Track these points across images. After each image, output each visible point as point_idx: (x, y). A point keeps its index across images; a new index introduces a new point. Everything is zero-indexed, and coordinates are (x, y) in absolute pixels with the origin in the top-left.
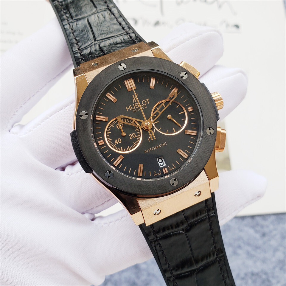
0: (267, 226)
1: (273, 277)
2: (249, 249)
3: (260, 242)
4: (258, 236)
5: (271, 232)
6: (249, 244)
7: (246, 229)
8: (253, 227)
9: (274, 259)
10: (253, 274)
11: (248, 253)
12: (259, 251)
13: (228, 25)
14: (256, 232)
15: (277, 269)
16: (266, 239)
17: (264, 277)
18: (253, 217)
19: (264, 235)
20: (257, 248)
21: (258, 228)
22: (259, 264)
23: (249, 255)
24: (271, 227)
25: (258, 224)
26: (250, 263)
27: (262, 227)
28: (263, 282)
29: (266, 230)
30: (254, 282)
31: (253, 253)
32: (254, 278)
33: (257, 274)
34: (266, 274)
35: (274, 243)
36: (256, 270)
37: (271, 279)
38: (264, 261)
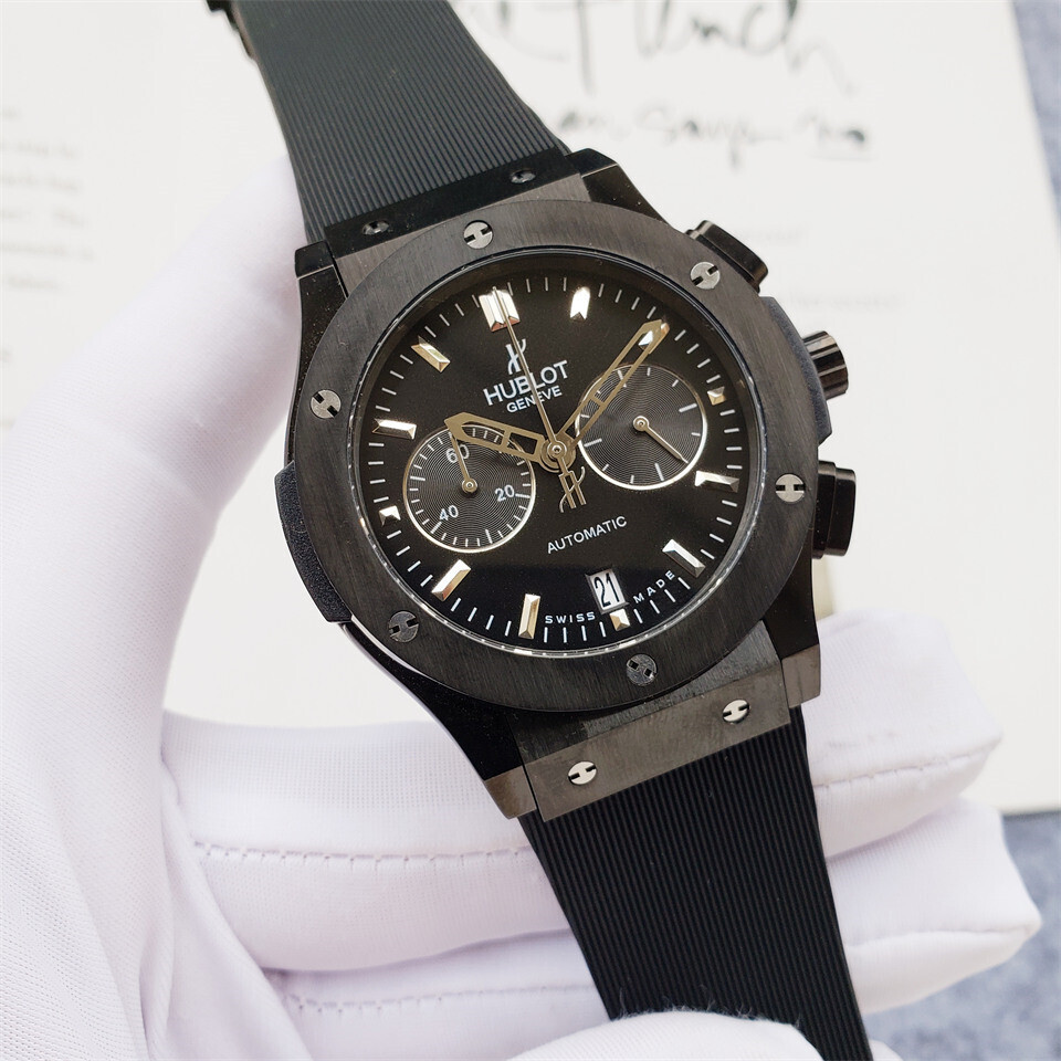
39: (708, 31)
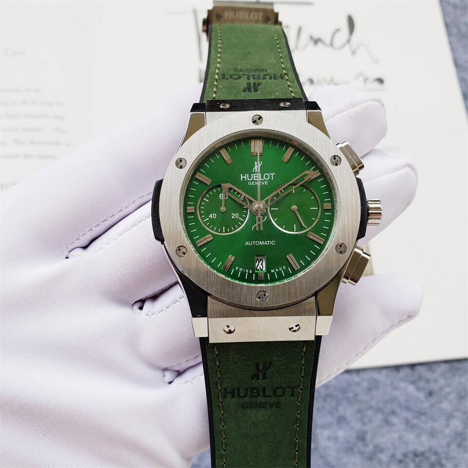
0: (436, 381)
1: (448, 458)
2: (409, 416)
3: (426, 405)
4: (421, 396)
5: (441, 389)
6: (408, 408)
7: (403, 385)
8: (413, 382)
9: (447, 431)
10: (416, 455)
11: (407, 422)
12: (423, 418)
14: (419, 389)
15: (453, 447)
16: (434, 399)
17: (433, 458)
18: (412, 366)
19: (430, 394)
20: (421, 413)
21: (421, 384)
22: (424, 438)
23: (410, 426)
24: (442, 382)
25: (420, 378)
26: (410, 436)
27: (428, 381)
28: (433, 465)
29: (434, 386)
31: (415, 421)
32: (417, 460)
34: (436, 453)
35: (446, 405)
36: (421, 449)
37: (444, 462)
38: (432, 434)
39: (316, 41)
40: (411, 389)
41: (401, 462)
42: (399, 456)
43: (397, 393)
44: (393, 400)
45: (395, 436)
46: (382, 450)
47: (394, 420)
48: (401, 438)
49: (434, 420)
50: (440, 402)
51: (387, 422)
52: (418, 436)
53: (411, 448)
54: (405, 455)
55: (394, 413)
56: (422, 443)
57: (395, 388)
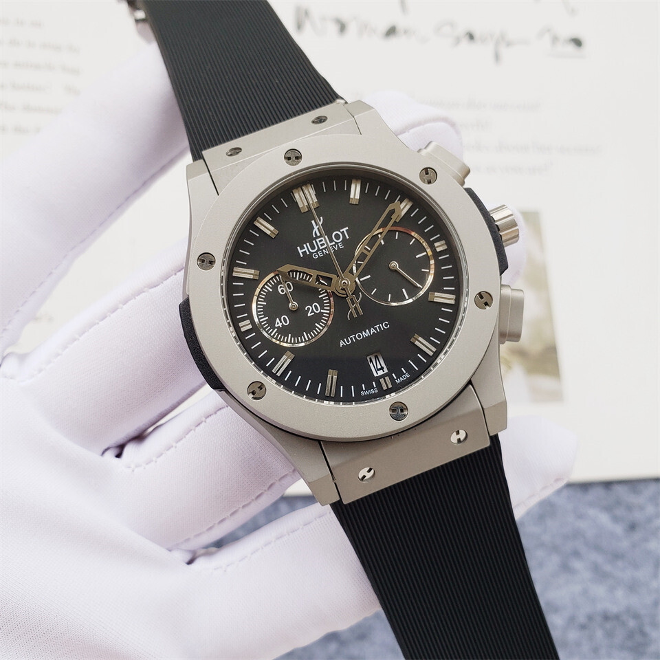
0: (642, 508)
2: (599, 558)
3: (625, 544)
4: (619, 529)
5: (649, 520)
6: (597, 548)
7: (592, 512)
8: (608, 509)
9: (655, 584)
10: (606, 617)
11: (596, 569)
12: (620, 563)
13: (555, 39)
14: (616, 519)
16: (637, 536)
17: (632, 623)
18: (608, 485)
19: (632, 527)
20: (617, 556)
21: (620, 512)
22: (620, 593)
23: (600, 574)
24: (650, 510)
25: (618, 503)
26: (600, 590)
27: (629, 508)
28: (630, 635)
29: (638, 516)
30: (609, 634)
31: (608, 568)
32: (608, 625)
33: (617, 617)
34: (636, 616)
36: (614, 609)
37: (648, 629)
38: (633, 587)
40: (604, 519)
41: (583, 627)
42: (582, 619)
43: (582, 525)
44: (577, 534)
45: (577, 588)
46: (556, 610)
47: (577, 564)
48: (585, 592)
49: (636, 566)
50: (646, 540)
51: (565, 568)
52: (612, 589)
53: (600, 607)
54: (590, 618)
55: (576, 554)
56: (617, 601)
57: (581, 517)
